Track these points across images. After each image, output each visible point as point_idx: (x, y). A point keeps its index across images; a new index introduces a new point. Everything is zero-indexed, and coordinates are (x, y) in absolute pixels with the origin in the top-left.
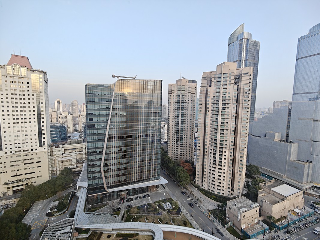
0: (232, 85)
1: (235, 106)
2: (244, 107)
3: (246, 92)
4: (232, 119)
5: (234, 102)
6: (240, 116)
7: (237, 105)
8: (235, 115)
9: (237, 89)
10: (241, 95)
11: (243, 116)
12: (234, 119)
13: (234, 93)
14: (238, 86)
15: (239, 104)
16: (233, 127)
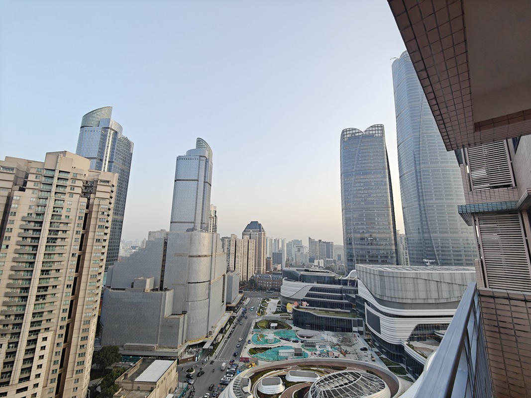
0: (76, 197)
1: (79, 236)
2: (96, 237)
3: (103, 213)
4: (70, 263)
5: (76, 229)
6: (87, 256)
7: (83, 235)
8: (78, 253)
9: (85, 204)
10: (92, 217)
11: (93, 255)
12: (74, 262)
13: (79, 211)
14: (89, 199)
15: (87, 232)
16: (71, 278)
